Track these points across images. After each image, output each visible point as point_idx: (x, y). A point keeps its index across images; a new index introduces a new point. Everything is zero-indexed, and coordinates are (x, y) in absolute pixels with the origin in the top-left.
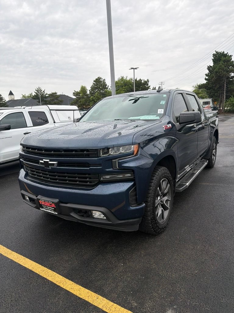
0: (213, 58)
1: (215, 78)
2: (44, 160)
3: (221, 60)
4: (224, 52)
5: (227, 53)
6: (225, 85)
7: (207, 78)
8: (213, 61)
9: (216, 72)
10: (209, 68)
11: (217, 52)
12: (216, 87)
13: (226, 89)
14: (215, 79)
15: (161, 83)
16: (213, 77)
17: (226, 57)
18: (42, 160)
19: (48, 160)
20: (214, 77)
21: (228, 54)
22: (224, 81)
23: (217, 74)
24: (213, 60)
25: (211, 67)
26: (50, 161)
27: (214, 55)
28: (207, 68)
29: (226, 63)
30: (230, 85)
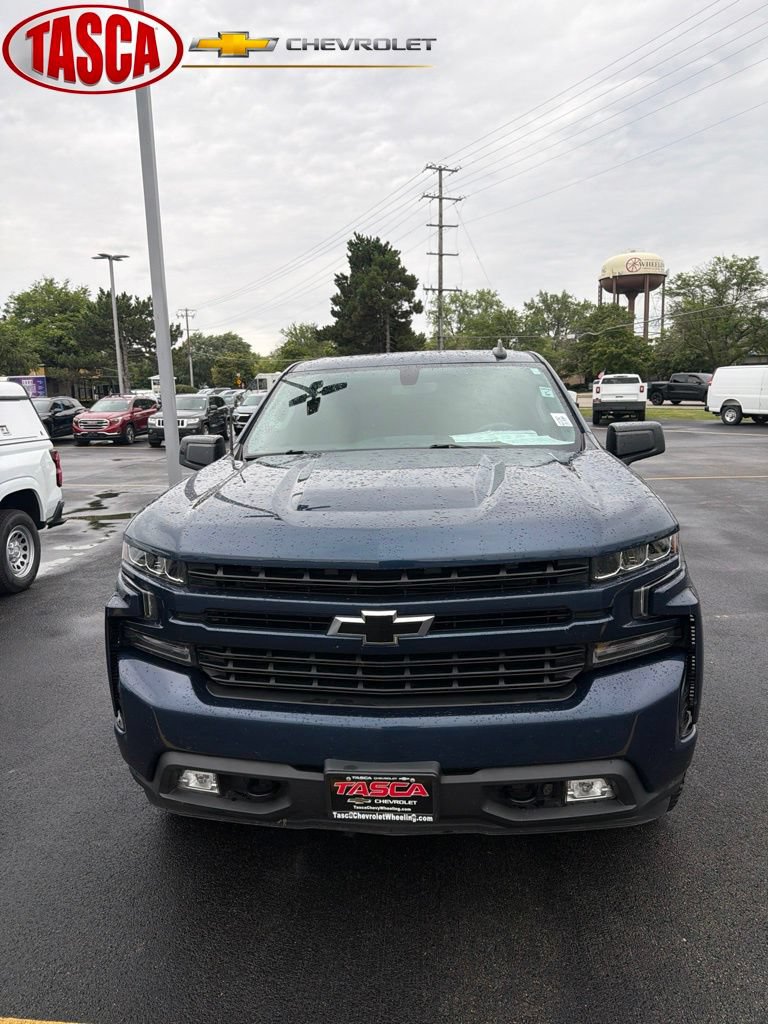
0: (350, 254)
1: (362, 313)
2: (366, 613)
3: (371, 260)
4: (378, 240)
5: (388, 243)
6: (388, 333)
7: (337, 308)
8: (350, 262)
9: (363, 296)
10: (340, 280)
11: (358, 237)
12: (364, 338)
13: (391, 345)
14: (362, 316)
15: (184, 313)
16: (355, 308)
17: (384, 254)
18: (359, 615)
19: (392, 613)
20: (359, 309)
21: (389, 247)
22: (385, 322)
23: (367, 300)
24: (352, 261)
25: (345, 278)
26: (399, 615)
27: (350, 243)
28: (336, 281)
29: (386, 272)
30: (399, 335)
